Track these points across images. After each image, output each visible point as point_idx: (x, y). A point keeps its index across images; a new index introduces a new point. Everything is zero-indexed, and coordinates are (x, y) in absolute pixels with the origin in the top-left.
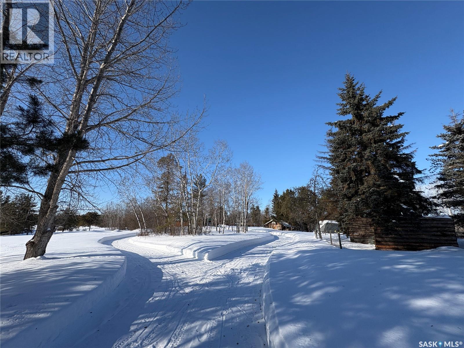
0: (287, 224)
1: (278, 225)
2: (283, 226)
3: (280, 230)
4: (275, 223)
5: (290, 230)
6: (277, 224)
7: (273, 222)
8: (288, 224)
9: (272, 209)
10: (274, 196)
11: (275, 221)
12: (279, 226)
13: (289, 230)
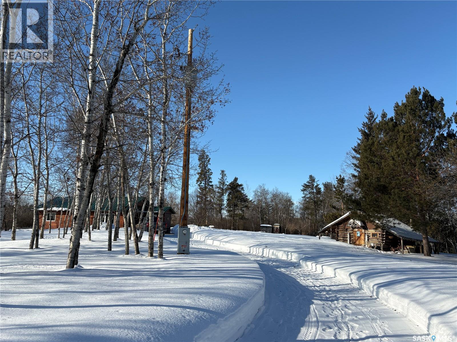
0: (403, 226)
1: (371, 231)
2: (388, 234)
3: (378, 248)
4: (359, 223)
5: (417, 251)
6: (365, 227)
7: (351, 221)
8: (409, 229)
9: (354, 176)
10: (364, 133)
11: (360, 218)
12: (374, 235)
13: (412, 251)
